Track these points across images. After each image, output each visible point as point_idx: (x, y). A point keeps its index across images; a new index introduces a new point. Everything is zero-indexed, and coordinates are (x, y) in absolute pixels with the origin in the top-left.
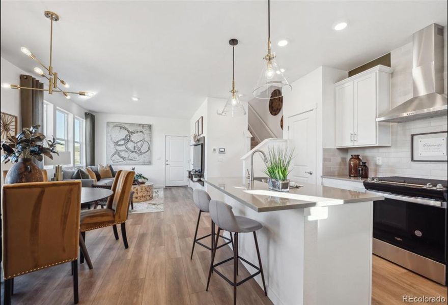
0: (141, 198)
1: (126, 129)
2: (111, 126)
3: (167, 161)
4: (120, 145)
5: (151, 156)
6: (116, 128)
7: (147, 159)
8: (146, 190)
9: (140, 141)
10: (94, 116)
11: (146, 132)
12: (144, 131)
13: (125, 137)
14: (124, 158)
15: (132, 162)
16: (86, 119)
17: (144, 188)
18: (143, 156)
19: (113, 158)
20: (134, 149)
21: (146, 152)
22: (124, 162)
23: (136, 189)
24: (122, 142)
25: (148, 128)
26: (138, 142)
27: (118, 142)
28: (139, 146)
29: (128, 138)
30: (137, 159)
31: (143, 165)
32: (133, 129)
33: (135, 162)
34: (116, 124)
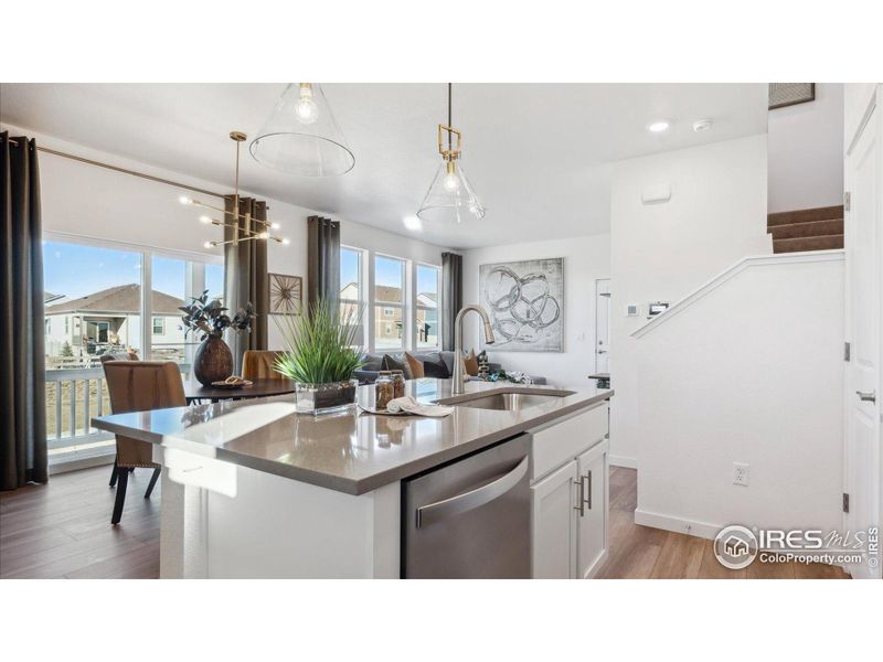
1: (512, 275)
2: (487, 272)
3: (601, 343)
4: (501, 310)
5: (562, 330)
6: (495, 274)
7: (554, 339)
9: (539, 298)
10: (461, 257)
11: (552, 276)
12: (547, 275)
13: (511, 291)
14: (508, 336)
15: (524, 346)
16: (443, 265)
18: (546, 331)
20: (528, 317)
21: (552, 322)
22: (509, 346)
24: (505, 304)
25: (554, 267)
26: (535, 301)
27: (498, 302)
28: (538, 309)
29: (517, 293)
30: (533, 339)
31: (544, 351)
32: (526, 273)
33: (529, 345)
34: (493, 267)
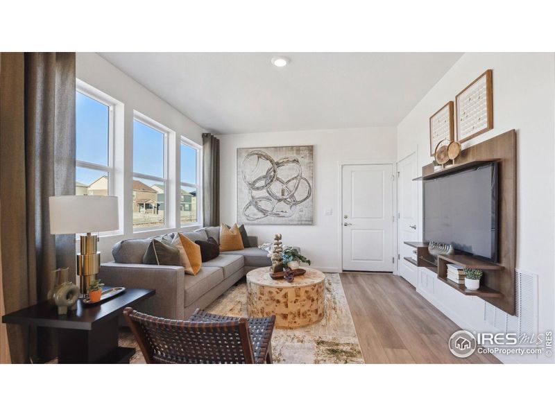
0: (297, 319)
1: (268, 158)
2: (244, 154)
3: (346, 217)
4: (258, 189)
5: (313, 208)
6: (252, 157)
7: (306, 214)
8: (309, 298)
9: (293, 179)
10: (218, 140)
11: (304, 161)
12: (300, 159)
13: (267, 172)
14: (264, 212)
15: (280, 220)
16: (204, 144)
17: (302, 293)
18: (298, 207)
19: (247, 212)
20: (283, 195)
21: (305, 200)
22: (265, 220)
23: (283, 292)
24: (261, 183)
25: (307, 152)
26: (289, 181)
27: (255, 182)
28: (292, 188)
29: (272, 174)
30: (287, 214)
31: (298, 225)
32: (281, 157)
33: (284, 219)
34: (251, 150)
